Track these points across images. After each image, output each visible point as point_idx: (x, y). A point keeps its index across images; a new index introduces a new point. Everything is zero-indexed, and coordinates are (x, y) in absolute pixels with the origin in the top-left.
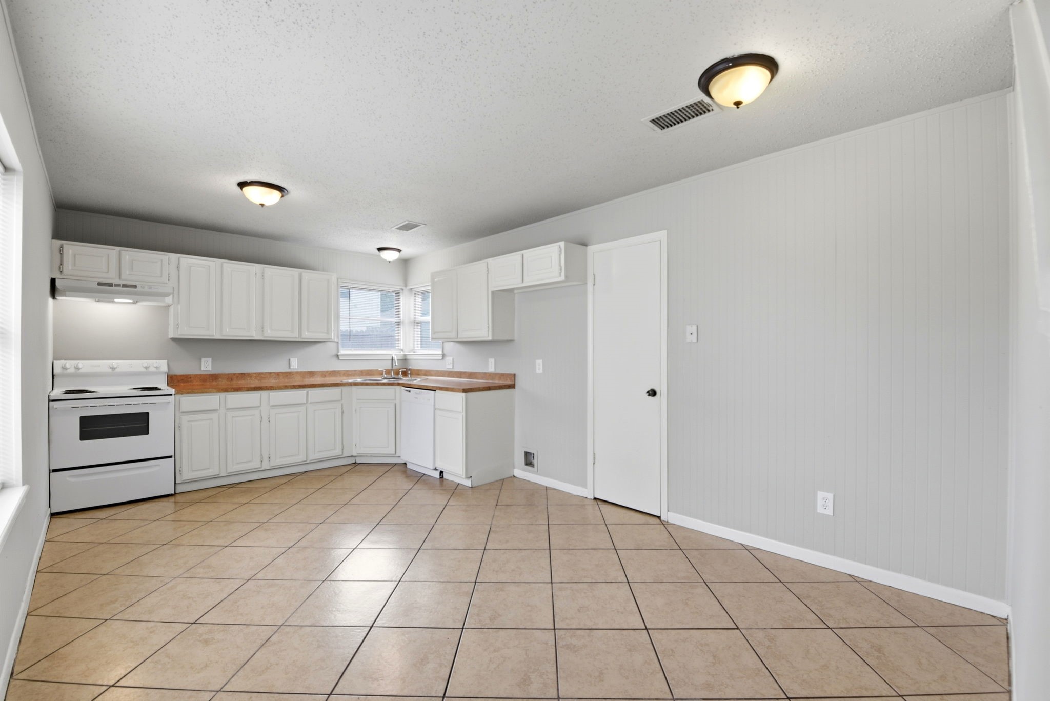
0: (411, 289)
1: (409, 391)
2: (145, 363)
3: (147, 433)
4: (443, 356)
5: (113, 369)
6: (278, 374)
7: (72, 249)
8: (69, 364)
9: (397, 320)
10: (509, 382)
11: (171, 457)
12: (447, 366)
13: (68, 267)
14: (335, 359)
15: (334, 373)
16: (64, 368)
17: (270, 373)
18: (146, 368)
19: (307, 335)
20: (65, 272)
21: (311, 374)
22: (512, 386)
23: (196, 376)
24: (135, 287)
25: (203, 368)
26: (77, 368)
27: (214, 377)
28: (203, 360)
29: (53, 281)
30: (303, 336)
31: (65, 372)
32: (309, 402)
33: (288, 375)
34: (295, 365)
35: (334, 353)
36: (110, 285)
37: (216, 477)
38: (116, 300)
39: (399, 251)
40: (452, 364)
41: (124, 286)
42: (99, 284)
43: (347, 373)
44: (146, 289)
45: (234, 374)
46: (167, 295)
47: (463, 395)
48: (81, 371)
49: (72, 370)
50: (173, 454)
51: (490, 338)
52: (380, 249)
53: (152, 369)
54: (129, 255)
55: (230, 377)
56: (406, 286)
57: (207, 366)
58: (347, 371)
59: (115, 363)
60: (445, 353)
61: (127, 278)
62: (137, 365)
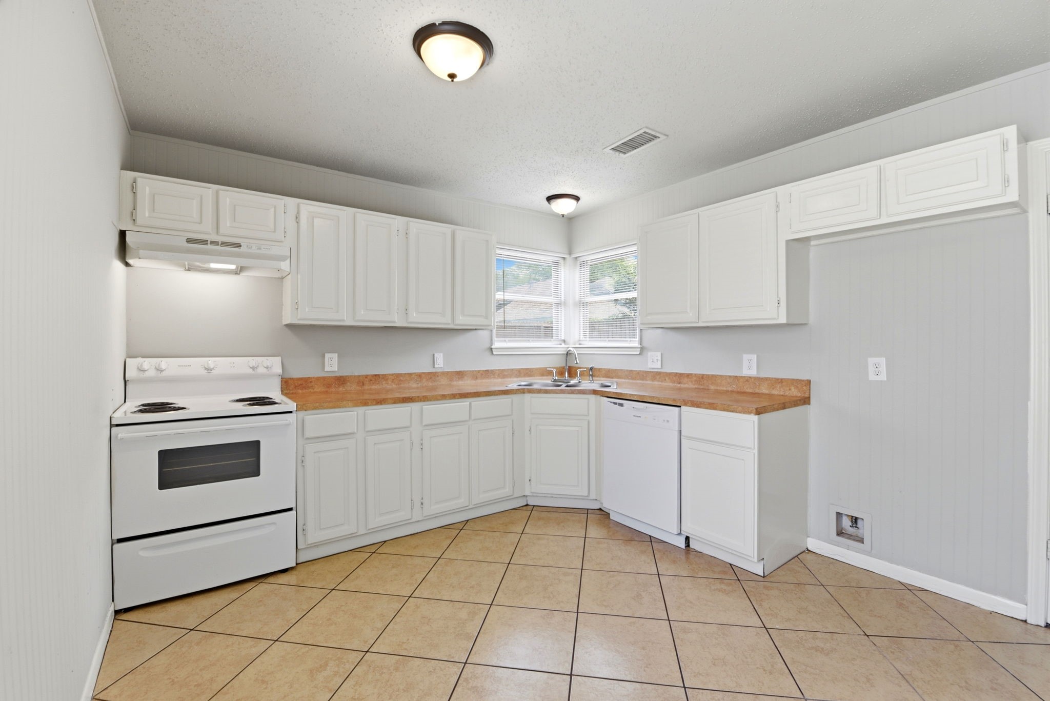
0: (576, 258)
1: (621, 405)
2: (252, 361)
3: (256, 473)
4: (642, 349)
5: (208, 370)
6: (420, 376)
7: (148, 183)
8: (147, 363)
9: (556, 301)
10: (794, 392)
11: (291, 509)
12: (653, 362)
13: (144, 214)
14: (488, 353)
15: (487, 374)
16: (141, 370)
17: (410, 374)
18: (253, 368)
19: (462, 321)
20: (139, 221)
21: (460, 374)
22: (806, 401)
23: (318, 379)
24: (238, 245)
25: (327, 368)
26: (159, 370)
27: (341, 380)
28: (327, 356)
29: (122, 234)
30: (457, 322)
31: (142, 375)
32: (472, 418)
33: (432, 376)
34: (440, 363)
35: (488, 345)
36: (204, 242)
37: (352, 536)
38: (213, 266)
39: (577, 198)
40: (659, 363)
41: (224, 244)
42: (189, 241)
43: (503, 374)
44: (254, 250)
45: (366, 376)
46: (282, 258)
47: (755, 418)
48: (164, 374)
49: (152, 373)
50: (293, 506)
51: (783, 320)
52: (550, 199)
53: (262, 370)
54: (230, 196)
55: (362, 380)
56: (570, 254)
57: (332, 365)
58: (503, 370)
59: (211, 362)
60: (645, 344)
61: (228, 231)
62: (241, 365)
